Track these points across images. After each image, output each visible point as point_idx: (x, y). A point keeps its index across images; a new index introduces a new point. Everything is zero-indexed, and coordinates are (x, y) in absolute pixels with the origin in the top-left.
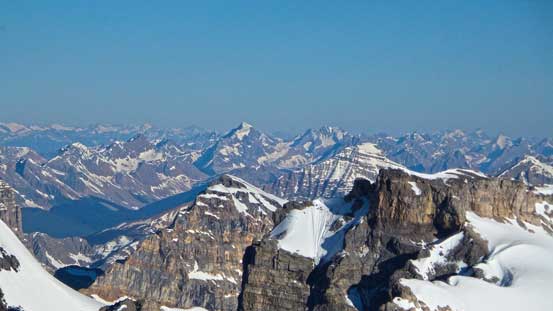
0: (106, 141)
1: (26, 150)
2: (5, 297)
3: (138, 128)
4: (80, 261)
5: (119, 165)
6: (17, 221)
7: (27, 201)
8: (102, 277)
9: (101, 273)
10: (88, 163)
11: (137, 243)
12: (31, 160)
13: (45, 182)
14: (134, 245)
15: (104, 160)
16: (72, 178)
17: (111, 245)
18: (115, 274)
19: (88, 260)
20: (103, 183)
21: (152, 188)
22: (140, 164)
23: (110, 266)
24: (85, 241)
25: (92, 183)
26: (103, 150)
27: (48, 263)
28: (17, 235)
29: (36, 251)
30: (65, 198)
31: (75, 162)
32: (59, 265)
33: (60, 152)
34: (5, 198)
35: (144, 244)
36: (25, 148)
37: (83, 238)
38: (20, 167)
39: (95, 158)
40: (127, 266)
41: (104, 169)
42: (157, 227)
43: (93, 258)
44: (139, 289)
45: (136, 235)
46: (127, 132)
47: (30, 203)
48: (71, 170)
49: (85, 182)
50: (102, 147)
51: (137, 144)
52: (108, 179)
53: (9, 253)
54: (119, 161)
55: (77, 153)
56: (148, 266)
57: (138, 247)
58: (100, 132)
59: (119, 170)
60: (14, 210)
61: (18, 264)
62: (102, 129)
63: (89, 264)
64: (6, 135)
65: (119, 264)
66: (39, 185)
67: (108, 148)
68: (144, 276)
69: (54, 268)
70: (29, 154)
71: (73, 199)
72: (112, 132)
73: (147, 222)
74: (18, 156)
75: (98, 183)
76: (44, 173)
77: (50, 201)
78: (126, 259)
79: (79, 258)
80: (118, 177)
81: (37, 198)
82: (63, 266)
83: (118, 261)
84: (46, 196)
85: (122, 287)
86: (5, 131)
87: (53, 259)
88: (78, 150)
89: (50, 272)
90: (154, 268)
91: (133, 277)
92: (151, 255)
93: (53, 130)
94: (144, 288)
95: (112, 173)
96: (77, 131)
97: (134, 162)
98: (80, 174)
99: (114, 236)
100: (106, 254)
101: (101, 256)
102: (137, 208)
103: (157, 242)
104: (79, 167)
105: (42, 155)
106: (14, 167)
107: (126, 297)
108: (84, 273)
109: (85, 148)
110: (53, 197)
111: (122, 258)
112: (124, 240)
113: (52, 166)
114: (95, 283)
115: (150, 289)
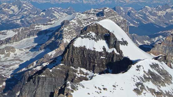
0: (156, 6)
1: (131, 8)
2: (123, 54)
3: (166, 2)
4: (147, 43)
5: (160, 13)
6: (128, 30)
7: (131, 24)
8: (154, 48)
9: (153, 47)
10: (150, 13)
11: (165, 38)
12: (132, 11)
13: (136, 18)
14: (164, 38)
15: (155, 11)
16: (145, 17)
17: (157, 38)
18: (158, 47)
19: (149, 43)
20: (155, 19)
21: (170, 21)
22: (166, 13)
23: (156, 45)
24: (149, 37)
25: (152, 19)
26: (155, 9)
27: (137, 43)
28: (127, 35)
29: (133, 39)
30: (143, 23)
31: (146, 12)
32: (140, 44)
33: (141, 9)
34: (124, 23)
35: (167, 38)
36: (130, 8)
37: (148, 36)
38: (129, 13)
39: (152, 11)
40: (162, 45)
41: (155, 15)
42: (172, 33)
43: (151, 42)
44: (165, 52)
45: (165, 35)
46: (162, 3)
47: (131, 25)
48: (145, 15)
49: (149, 18)
50: (155, 7)
51: (166, 6)
52: (156, 17)
53: (125, 40)
54: (160, 12)
55: (147, 9)
56: (168, 45)
57: (165, 39)
58: (154, 3)
59: (160, 15)
60: (127, 27)
61: (128, 43)
62: (155, 2)
63: (150, 44)
64: (124, 3)
65: (159, 45)
66: (134, 19)
67: (156, 8)
68: (167, 48)
69: (139, 45)
70: (132, 10)
71: (145, 23)
72: (158, 3)
73: (168, 31)
74: (128, 10)
75: (153, 19)
76: (136, 15)
77: (138, 24)
78: (161, 43)
79: (146, 42)
80: (160, 17)
81: (134, 23)
82: (142, 44)
83: (159, 43)
84: (137, 22)
85: (160, 52)
86: (124, 2)
87: (138, 42)
88: (147, 8)
89: (137, 46)
90: (170, 46)
91: (164, 48)
92: (169, 42)
93: (139, 2)
94: (167, 52)
95: (157, 16)
96: (147, 2)
97: (165, 12)
98: (147, 16)
99: (158, 35)
100: (155, 41)
101: (154, 41)
102: (165, 27)
103: (171, 38)
104: (147, 14)
105: (136, 10)
106: (127, 13)
107: (161, 55)
108: (148, 47)
109: (149, 8)
110: (139, 23)
111: (160, 42)
112: (161, 37)
113: (139, 13)
114: (152, 50)
115: (169, 52)
